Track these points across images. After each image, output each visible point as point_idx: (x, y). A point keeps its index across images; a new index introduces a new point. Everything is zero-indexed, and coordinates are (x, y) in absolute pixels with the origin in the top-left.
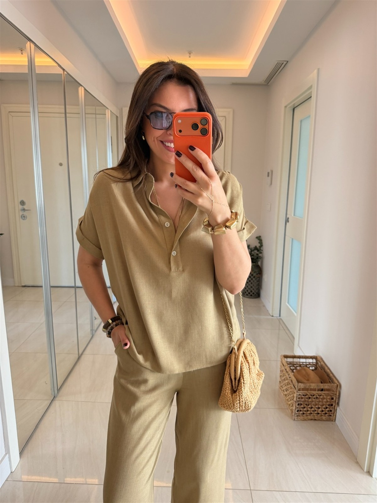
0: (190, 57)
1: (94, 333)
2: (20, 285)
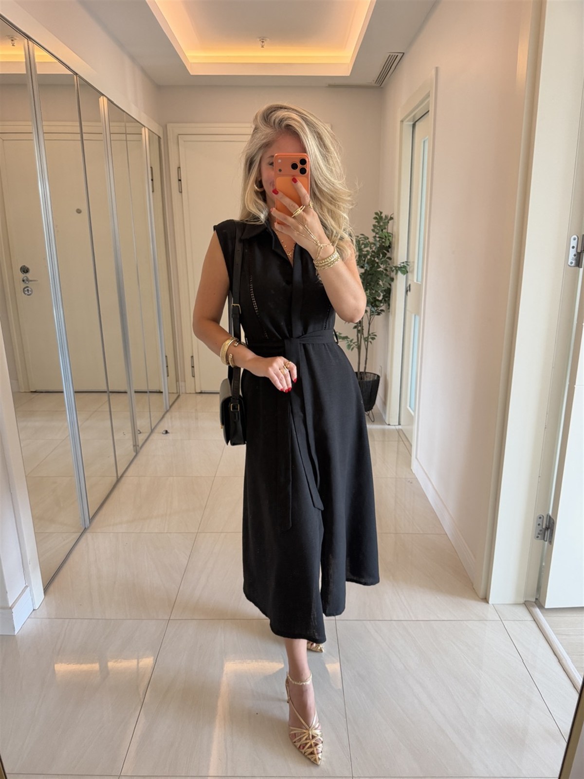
0: (263, 47)
1: (138, 450)
2: (28, 391)
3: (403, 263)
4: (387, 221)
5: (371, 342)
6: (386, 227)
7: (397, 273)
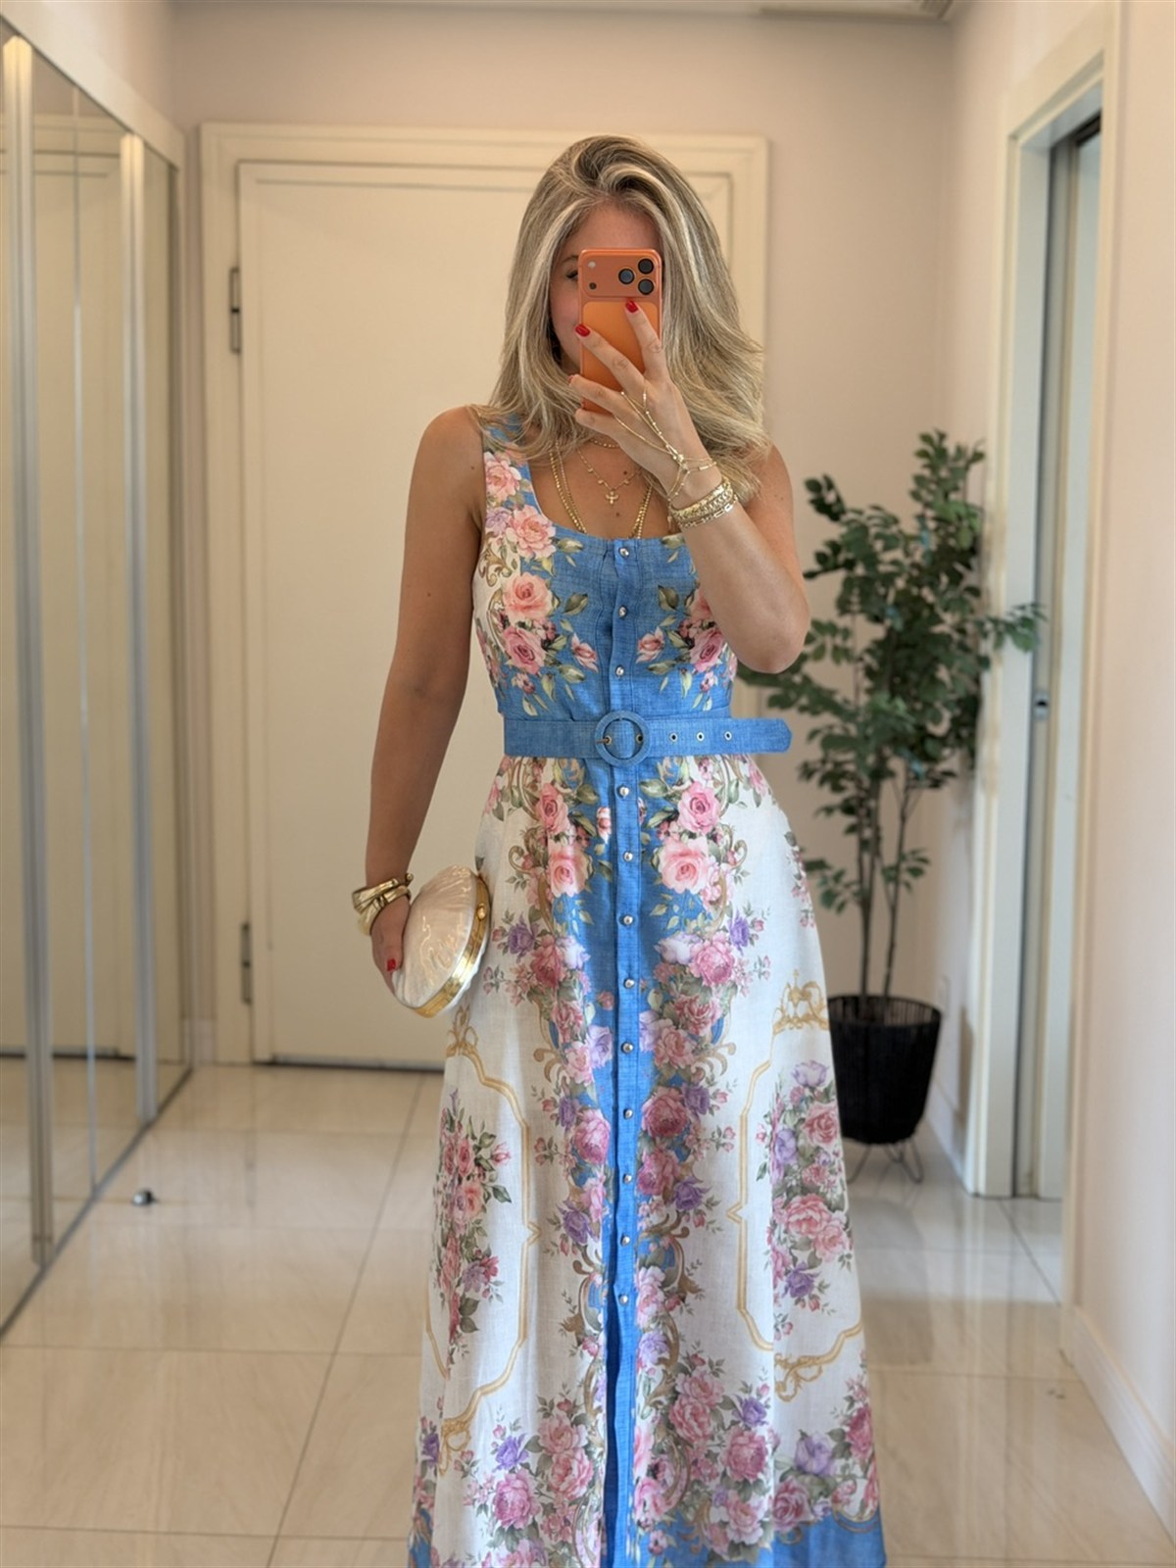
1: (47, 1255)
3: (1022, 608)
4: (961, 463)
5: (908, 885)
6: (961, 484)
7: (999, 644)
